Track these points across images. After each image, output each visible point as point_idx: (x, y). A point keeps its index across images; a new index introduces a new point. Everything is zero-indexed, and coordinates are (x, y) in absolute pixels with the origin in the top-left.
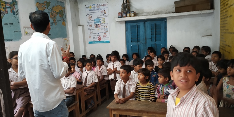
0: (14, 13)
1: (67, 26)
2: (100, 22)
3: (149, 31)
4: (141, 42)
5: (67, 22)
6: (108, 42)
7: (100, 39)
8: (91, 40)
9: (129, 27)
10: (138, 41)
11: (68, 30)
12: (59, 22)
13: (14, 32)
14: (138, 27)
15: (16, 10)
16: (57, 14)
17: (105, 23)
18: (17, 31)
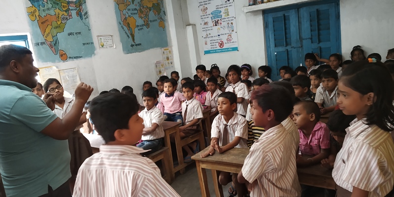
0: (81, 17)
1: (167, 28)
2: (221, 16)
3: (306, 25)
4: (293, 45)
5: (168, 22)
6: (236, 49)
7: (221, 44)
8: (208, 47)
9: (270, 20)
10: (287, 45)
11: (170, 35)
12: (154, 23)
13: (84, 44)
14: (285, 18)
15: (85, 12)
16: (150, 10)
17: (228, 17)
18: (88, 44)
